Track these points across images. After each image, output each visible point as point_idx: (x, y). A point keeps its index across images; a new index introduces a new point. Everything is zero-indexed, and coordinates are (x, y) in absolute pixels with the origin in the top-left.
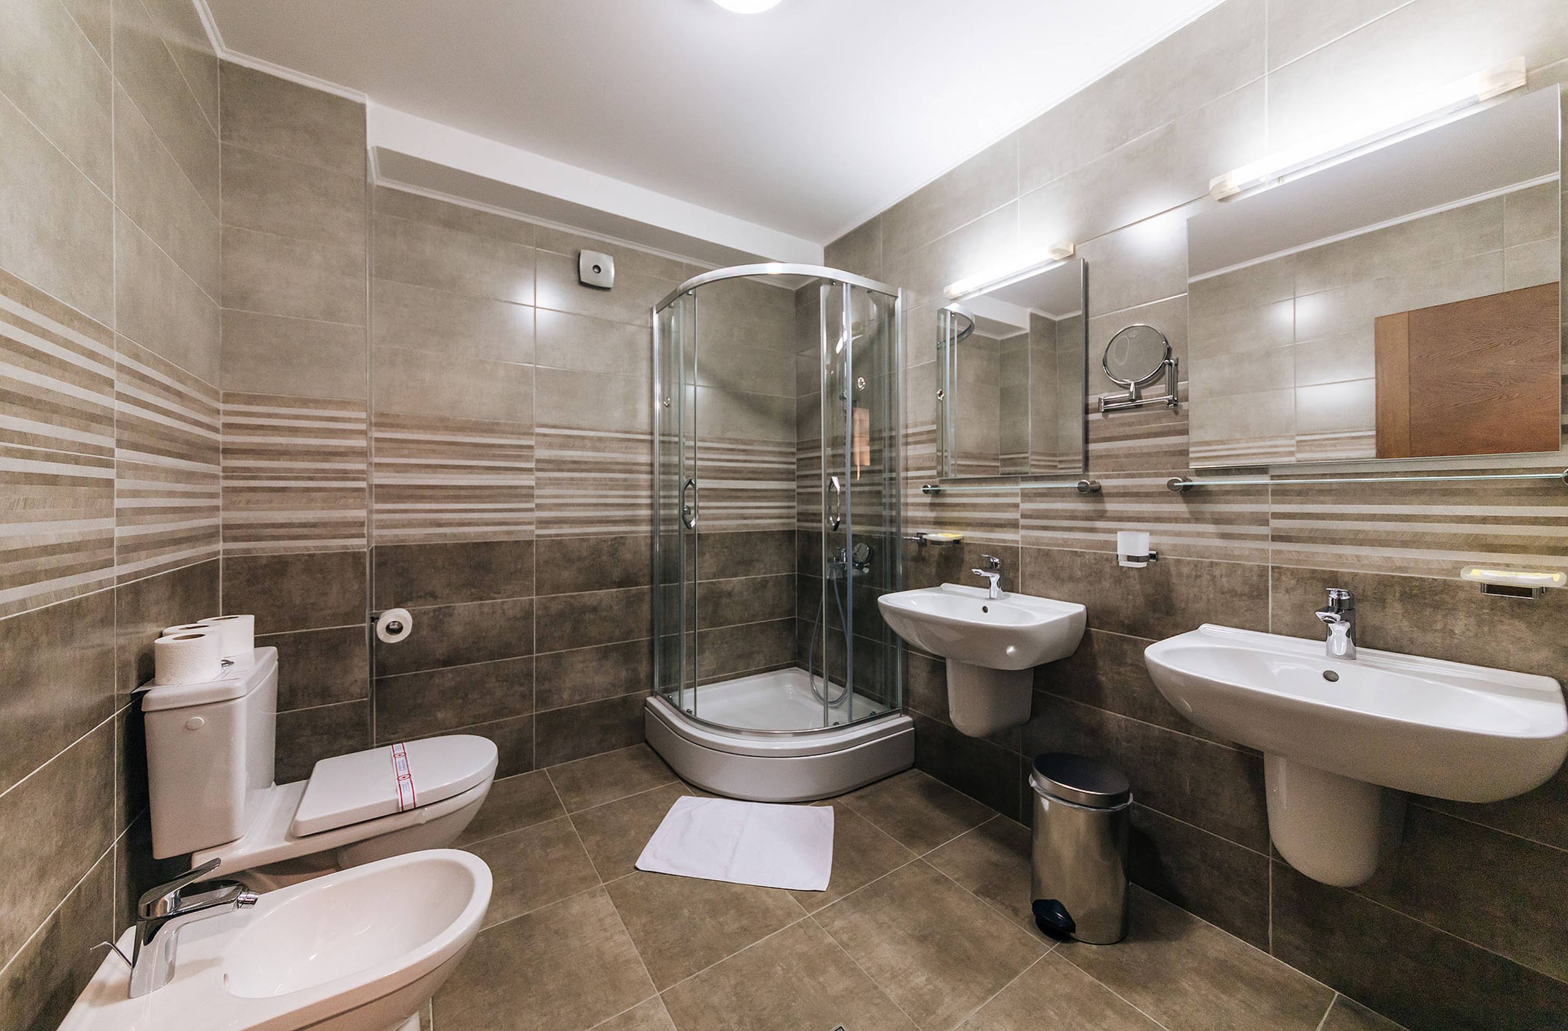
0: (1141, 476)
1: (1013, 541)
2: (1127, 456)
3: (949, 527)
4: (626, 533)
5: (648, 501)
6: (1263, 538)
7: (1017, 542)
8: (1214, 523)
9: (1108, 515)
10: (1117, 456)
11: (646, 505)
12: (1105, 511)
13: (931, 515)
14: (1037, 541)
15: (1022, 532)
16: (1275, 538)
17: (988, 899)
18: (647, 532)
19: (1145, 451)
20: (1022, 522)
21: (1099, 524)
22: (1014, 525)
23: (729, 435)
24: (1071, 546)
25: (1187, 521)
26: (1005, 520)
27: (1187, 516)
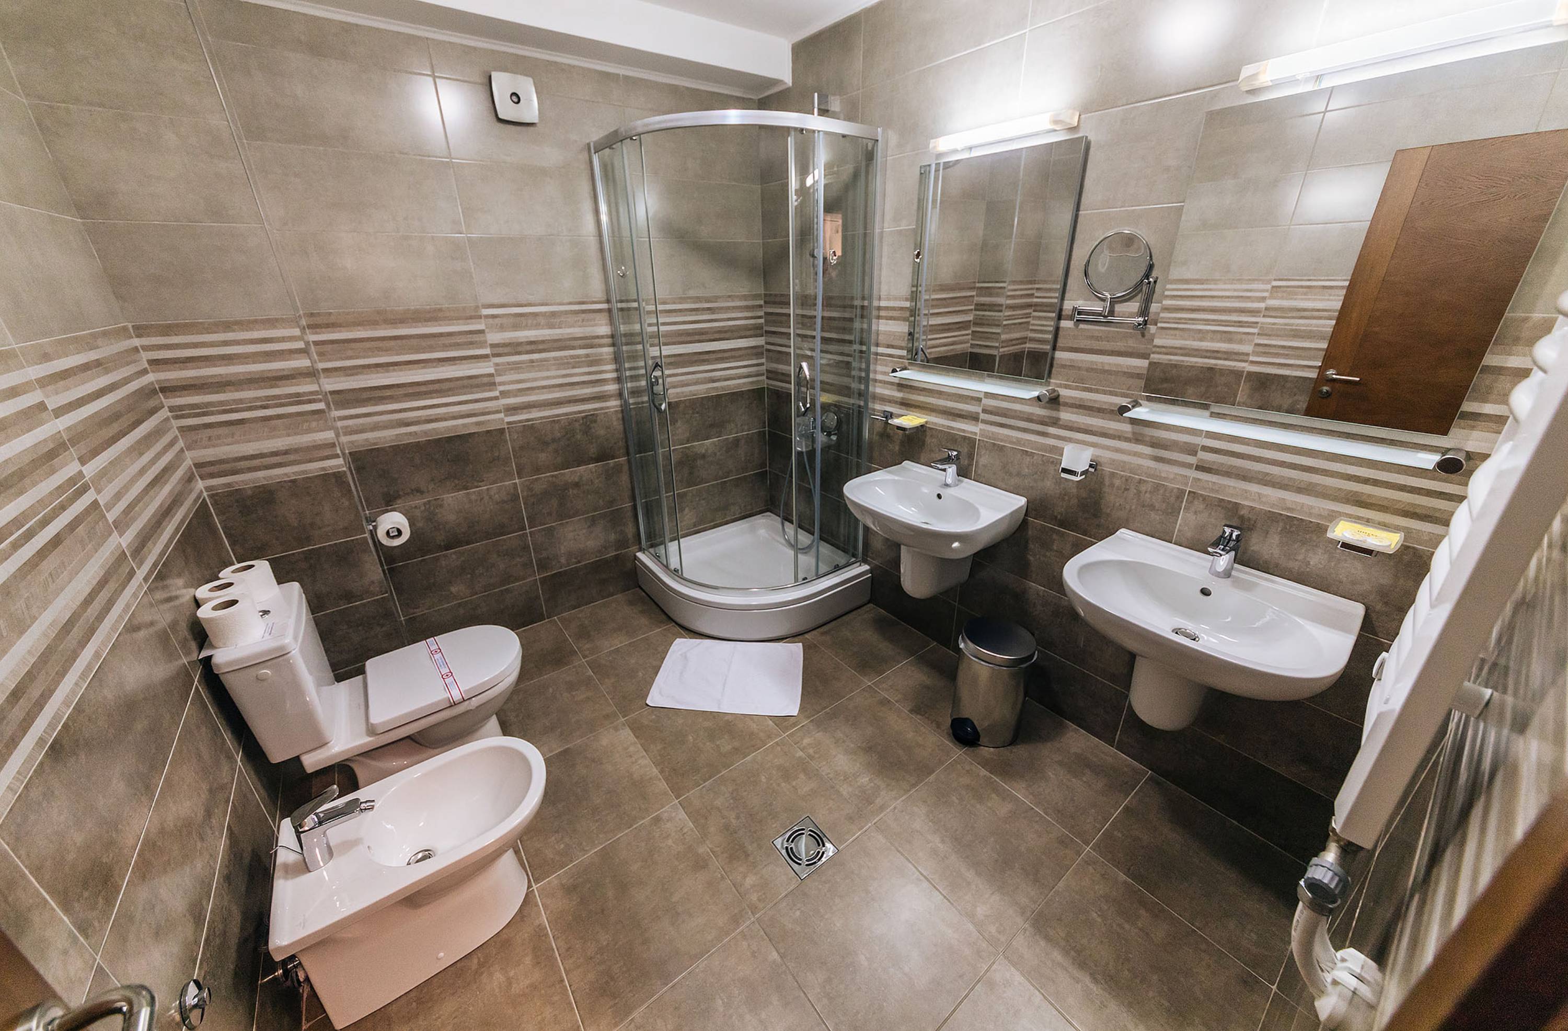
0: (1097, 391)
1: (972, 433)
2: (1088, 370)
3: (914, 410)
4: (595, 409)
5: (614, 375)
6: (1189, 466)
7: (975, 434)
8: (1151, 446)
9: (1061, 423)
10: (1079, 368)
11: (613, 379)
12: (1058, 419)
13: (899, 395)
14: (994, 436)
15: (982, 426)
16: (1200, 468)
17: (919, 717)
18: (616, 406)
19: (1107, 368)
20: (983, 416)
21: (1052, 430)
22: (974, 418)
23: (692, 293)
24: (1024, 445)
25: (1127, 440)
26: (966, 411)
27: (1130, 435)
